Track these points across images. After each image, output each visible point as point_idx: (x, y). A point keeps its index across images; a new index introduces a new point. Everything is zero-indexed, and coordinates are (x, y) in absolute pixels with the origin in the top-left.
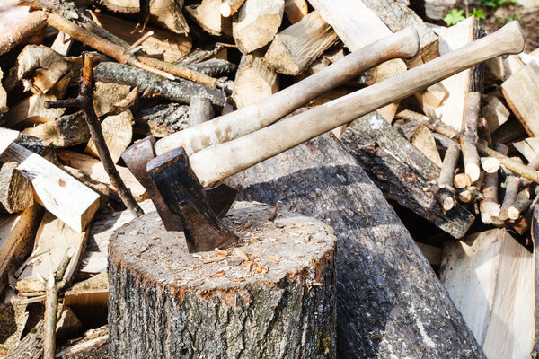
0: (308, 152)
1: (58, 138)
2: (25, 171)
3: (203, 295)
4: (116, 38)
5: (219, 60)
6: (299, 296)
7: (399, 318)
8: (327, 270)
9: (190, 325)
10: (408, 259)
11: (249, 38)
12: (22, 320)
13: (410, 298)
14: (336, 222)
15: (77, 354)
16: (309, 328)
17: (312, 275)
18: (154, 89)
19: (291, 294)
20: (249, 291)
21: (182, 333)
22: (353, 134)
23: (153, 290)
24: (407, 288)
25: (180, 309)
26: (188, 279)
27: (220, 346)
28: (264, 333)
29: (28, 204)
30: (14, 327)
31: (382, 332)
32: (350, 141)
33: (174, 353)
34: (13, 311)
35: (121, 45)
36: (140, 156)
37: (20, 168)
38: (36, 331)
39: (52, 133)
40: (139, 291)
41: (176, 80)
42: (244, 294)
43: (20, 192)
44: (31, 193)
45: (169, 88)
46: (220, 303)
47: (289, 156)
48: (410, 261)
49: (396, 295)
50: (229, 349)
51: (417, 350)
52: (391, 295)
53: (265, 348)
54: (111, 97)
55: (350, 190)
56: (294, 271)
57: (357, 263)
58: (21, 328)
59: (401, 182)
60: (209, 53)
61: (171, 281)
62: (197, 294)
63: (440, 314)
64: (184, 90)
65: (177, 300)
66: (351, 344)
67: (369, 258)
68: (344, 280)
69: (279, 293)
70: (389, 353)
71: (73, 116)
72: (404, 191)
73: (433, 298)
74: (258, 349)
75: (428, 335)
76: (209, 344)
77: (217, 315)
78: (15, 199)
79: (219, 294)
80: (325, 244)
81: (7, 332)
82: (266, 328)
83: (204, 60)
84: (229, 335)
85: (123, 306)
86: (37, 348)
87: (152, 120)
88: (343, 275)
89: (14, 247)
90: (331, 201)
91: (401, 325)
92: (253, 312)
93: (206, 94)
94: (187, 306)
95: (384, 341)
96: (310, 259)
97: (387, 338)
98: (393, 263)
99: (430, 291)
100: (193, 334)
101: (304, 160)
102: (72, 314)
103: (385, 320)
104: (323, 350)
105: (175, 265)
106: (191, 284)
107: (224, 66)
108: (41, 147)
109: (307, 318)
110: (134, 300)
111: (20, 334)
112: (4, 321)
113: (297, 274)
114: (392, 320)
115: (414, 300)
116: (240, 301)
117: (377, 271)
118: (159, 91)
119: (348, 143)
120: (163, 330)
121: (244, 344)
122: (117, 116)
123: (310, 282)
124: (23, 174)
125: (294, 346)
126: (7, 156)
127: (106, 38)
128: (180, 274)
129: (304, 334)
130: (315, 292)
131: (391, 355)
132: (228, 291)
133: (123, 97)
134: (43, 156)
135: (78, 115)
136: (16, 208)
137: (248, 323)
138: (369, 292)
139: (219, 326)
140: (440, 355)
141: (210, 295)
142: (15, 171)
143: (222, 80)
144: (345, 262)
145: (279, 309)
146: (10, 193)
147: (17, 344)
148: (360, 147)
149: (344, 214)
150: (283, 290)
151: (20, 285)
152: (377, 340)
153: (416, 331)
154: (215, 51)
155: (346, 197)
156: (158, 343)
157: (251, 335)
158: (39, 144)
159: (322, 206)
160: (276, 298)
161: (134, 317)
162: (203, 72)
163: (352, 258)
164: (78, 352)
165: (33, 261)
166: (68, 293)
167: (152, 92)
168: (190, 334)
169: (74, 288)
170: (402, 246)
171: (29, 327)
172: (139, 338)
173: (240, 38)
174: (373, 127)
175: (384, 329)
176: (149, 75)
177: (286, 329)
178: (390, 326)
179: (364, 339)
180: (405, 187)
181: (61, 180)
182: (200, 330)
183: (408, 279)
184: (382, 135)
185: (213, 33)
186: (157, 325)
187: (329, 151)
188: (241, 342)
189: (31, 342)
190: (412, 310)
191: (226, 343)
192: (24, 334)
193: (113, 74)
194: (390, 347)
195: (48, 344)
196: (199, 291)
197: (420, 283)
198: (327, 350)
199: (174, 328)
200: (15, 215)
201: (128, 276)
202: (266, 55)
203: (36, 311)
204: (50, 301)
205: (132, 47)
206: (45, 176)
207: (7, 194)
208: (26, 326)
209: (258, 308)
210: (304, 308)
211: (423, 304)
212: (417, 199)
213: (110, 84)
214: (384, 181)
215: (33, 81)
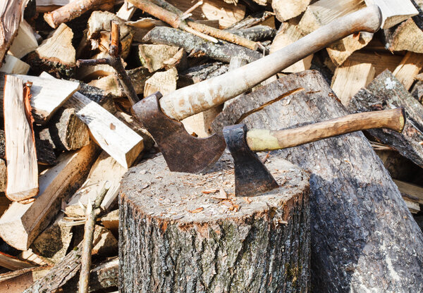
0: (307, 109)
1: (117, 89)
2: (83, 116)
3: (181, 227)
4: (171, 6)
5: (263, 27)
6: (266, 232)
7: (370, 254)
8: (295, 210)
9: (172, 252)
10: (385, 203)
11: (285, 9)
12: (67, 239)
13: (383, 238)
14: (324, 169)
15: (110, 269)
16: (276, 259)
17: (280, 215)
18: (200, 50)
19: (258, 230)
20: (221, 226)
21: (166, 257)
22: (365, 93)
23: (144, 220)
24: (381, 228)
25: (164, 238)
26: (172, 213)
27: (196, 271)
28: (234, 261)
29: (84, 143)
30: (60, 245)
31: (354, 265)
32: (362, 99)
33: (160, 275)
34: (60, 232)
35: (175, 13)
36: (148, 108)
37: (80, 113)
38: (78, 249)
39: (112, 84)
40: (135, 221)
41: (219, 43)
42: (216, 228)
43: (77, 133)
44: (87, 134)
45: (213, 50)
46: (196, 234)
47: (290, 111)
48: (387, 205)
49: (370, 234)
50: (205, 273)
51: (383, 282)
52: (365, 234)
53: (235, 275)
54: (162, 56)
55: (340, 142)
56: (262, 211)
57: (339, 205)
58: (66, 245)
59: (403, 136)
60: (258, 20)
61: (158, 214)
62: (177, 226)
63: (407, 252)
64: (225, 52)
65: (161, 230)
66: (329, 274)
67: (349, 201)
68: (327, 219)
69: (246, 229)
70: (359, 283)
71: (133, 71)
72: (405, 143)
73: (403, 238)
74: (228, 274)
75: (395, 269)
76: (187, 268)
77: (193, 244)
78: (72, 139)
79: (195, 227)
80: (296, 188)
81: (55, 249)
82: (235, 258)
83: (252, 26)
84: (204, 262)
85: (126, 233)
86: (77, 263)
87: (196, 76)
88: (326, 214)
89: (69, 179)
90: (322, 151)
91: (372, 260)
92: (224, 243)
93: (245, 55)
94: (169, 236)
95: (356, 273)
96: (279, 201)
97: (359, 271)
98: (371, 207)
99: (401, 231)
100: (174, 259)
101: (302, 115)
102: (112, 236)
103: (358, 255)
104: (291, 278)
105: (166, 201)
106: (173, 218)
107: (267, 32)
108: (101, 96)
109: (274, 250)
110: (132, 229)
111: (65, 251)
112: (52, 239)
113: (264, 213)
114: (364, 255)
115: (386, 239)
116: (213, 234)
117: (356, 213)
118: (204, 52)
119: (360, 101)
120: (151, 255)
121: (217, 270)
122: (165, 72)
123: (277, 220)
124: (81, 118)
125: (261, 273)
126: (70, 103)
127: (162, 6)
128: (168, 209)
129: (271, 264)
130: (283, 228)
131: (361, 285)
132: (203, 224)
133: (171, 56)
134: (101, 104)
135: (138, 71)
136: (73, 146)
137: (220, 252)
138: (347, 230)
139: (195, 254)
140: (404, 287)
141: (188, 227)
142: (72, 116)
143: (265, 43)
144: (329, 204)
145: (247, 242)
146: (67, 134)
147: (62, 259)
148: (370, 104)
149: (331, 162)
150: (250, 226)
151: (68, 210)
152: (350, 272)
153: (384, 266)
154: (263, 18)
155: (335, 148)
156: (148, 265)
157: (223, 263)
158: (99, 93)
159: (313, 155)
160: (243, 232)
161: (132, 242)
162: (248, 36)
163: (335, 200)
164: (110, 268)
165: (83, 191)
166: (104, 219)
167: (197, 52)
168: (172, 259)
169: (109, 214)
170: (381, 192)
171: (73, 245)
172: (135, 260)
173: (277, 8)
174: (387, 88)
175: (357, 262)
176: (195, 39)
177: (253, 258)
178: (362, 260)
179: (340, 270)
180: (406, 141)
181: (112, 124)
182: (180, 257)
183: (383, 221)
184: (395, 95)
185: (260, 4)
186: (146, 250)
187: (326, 108)
188: (214, 268)
189: (73, 258)
190: (383, 248)
191: (202, 268)
192: (69, 251)
193: (165, 37)
194: (361, 279)
195: (85, 260)
196: (179, 224)
197: (393, 225)
198: (295, 279)
199: (159, 254)
200: (73, 152)
201: (128, 208)
202: (300, 23)
203: (78, 232)
204: (89, 224)
205: (184, 14)
206: (100, 121)
207: (65, 134)
208: (70, 244)
209: (228, 240)
210: (271, 242)
211: (394, 243)
212: (416, 151)
213: (162, 45)
214: (388, 135)
215: (100, 41)
